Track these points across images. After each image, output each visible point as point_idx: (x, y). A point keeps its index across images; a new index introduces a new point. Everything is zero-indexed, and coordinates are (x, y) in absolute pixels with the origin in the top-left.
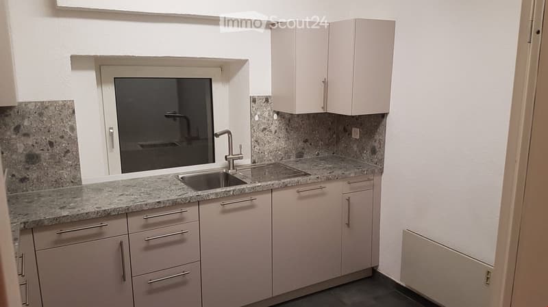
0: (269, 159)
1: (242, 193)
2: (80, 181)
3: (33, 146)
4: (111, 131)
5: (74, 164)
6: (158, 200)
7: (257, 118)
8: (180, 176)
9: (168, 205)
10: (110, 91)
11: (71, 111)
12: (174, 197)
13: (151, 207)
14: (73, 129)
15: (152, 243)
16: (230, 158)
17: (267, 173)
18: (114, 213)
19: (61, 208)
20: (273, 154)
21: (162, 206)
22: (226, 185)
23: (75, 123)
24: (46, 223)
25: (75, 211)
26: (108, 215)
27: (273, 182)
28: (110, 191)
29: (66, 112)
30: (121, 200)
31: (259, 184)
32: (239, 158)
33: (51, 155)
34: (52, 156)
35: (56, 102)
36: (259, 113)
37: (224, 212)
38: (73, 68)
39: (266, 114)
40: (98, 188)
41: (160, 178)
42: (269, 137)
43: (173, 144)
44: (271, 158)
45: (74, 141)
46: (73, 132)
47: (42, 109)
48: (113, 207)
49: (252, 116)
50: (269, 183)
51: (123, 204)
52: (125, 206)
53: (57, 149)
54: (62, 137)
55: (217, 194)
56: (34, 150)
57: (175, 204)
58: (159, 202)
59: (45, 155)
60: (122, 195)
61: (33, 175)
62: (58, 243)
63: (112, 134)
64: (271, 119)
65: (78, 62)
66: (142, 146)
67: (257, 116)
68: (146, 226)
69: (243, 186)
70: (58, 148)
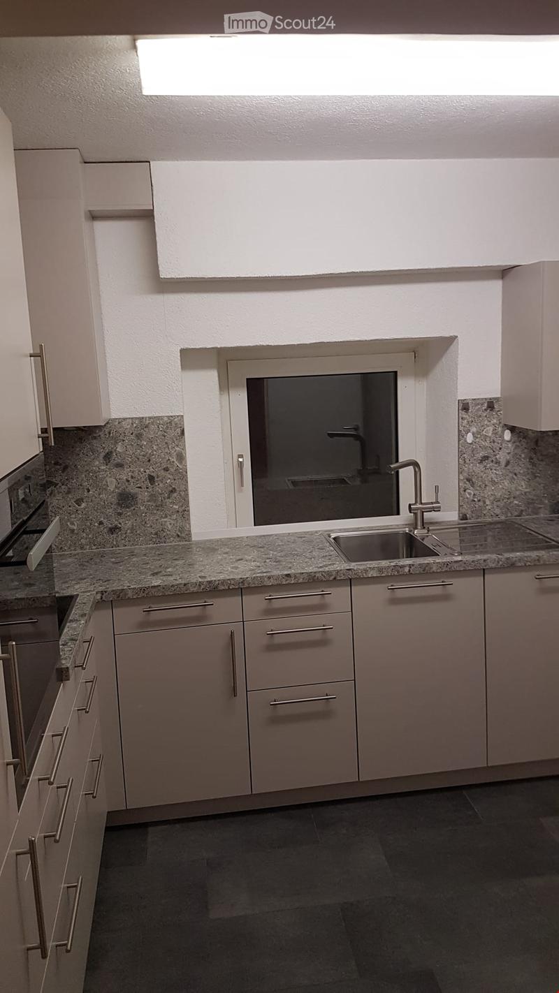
0: (493, 512)
1: (426, 572)
2: (189, 534)
3: (128, 481)
4: (241, 460)
5: (181, 510)
6: (286, 573)
7: (470, 438)
8: (333, 535)
9: (301, 580)
10: (240, 399)
11: (179, 430)
12: (310, 570)
13: (276, 583)
14: (181, 457)
15: (278, 640)
16: (417, 509)
17: (489, 539)
18: (223, 588)
19: (153, 574)
20: (501, 504)
21: (293, 582)
22: (410, 556)
23: (184, 449)
24: (130, 594)
25: (170, 580)
26: (214, 590)
27: (485, 557)
28: (227, 553)
29: (173, 433)
30: (236, 568)
31: (459, 558)
32: (433, 509)
33: (151, 496)
34: (153, 497)
35: (159, 418)
36: (474, 429)
37: (394, 601)
38: (184, 367)
39: (489, 431)
40: (211, 547)
41: (301, 536)
42: (494, 473)
43: (343, 481)
44: (498, 511)
45: (182, 476)
46: (181, 463)
47: (141, 427)
48: (222, 577)
49: (461, 436)
50: (479, 557)
51: (238, 574)
52: (238, 577)
53: (159, 487)
54: (166, 469)
55: (380, 570)
56: (130, 488)
57: (313, 581)
58: (288, 575)
59: (144, 496)
60: (239, 560)
61: (126, 524)
62: (144, 625)
63: (241, 465)
64: (498, 440)
65: (191, 358)
66: (294, 483)
67: (470, 435)
68: (269, 612)
69: (430, 560)
70: (161, 485)
